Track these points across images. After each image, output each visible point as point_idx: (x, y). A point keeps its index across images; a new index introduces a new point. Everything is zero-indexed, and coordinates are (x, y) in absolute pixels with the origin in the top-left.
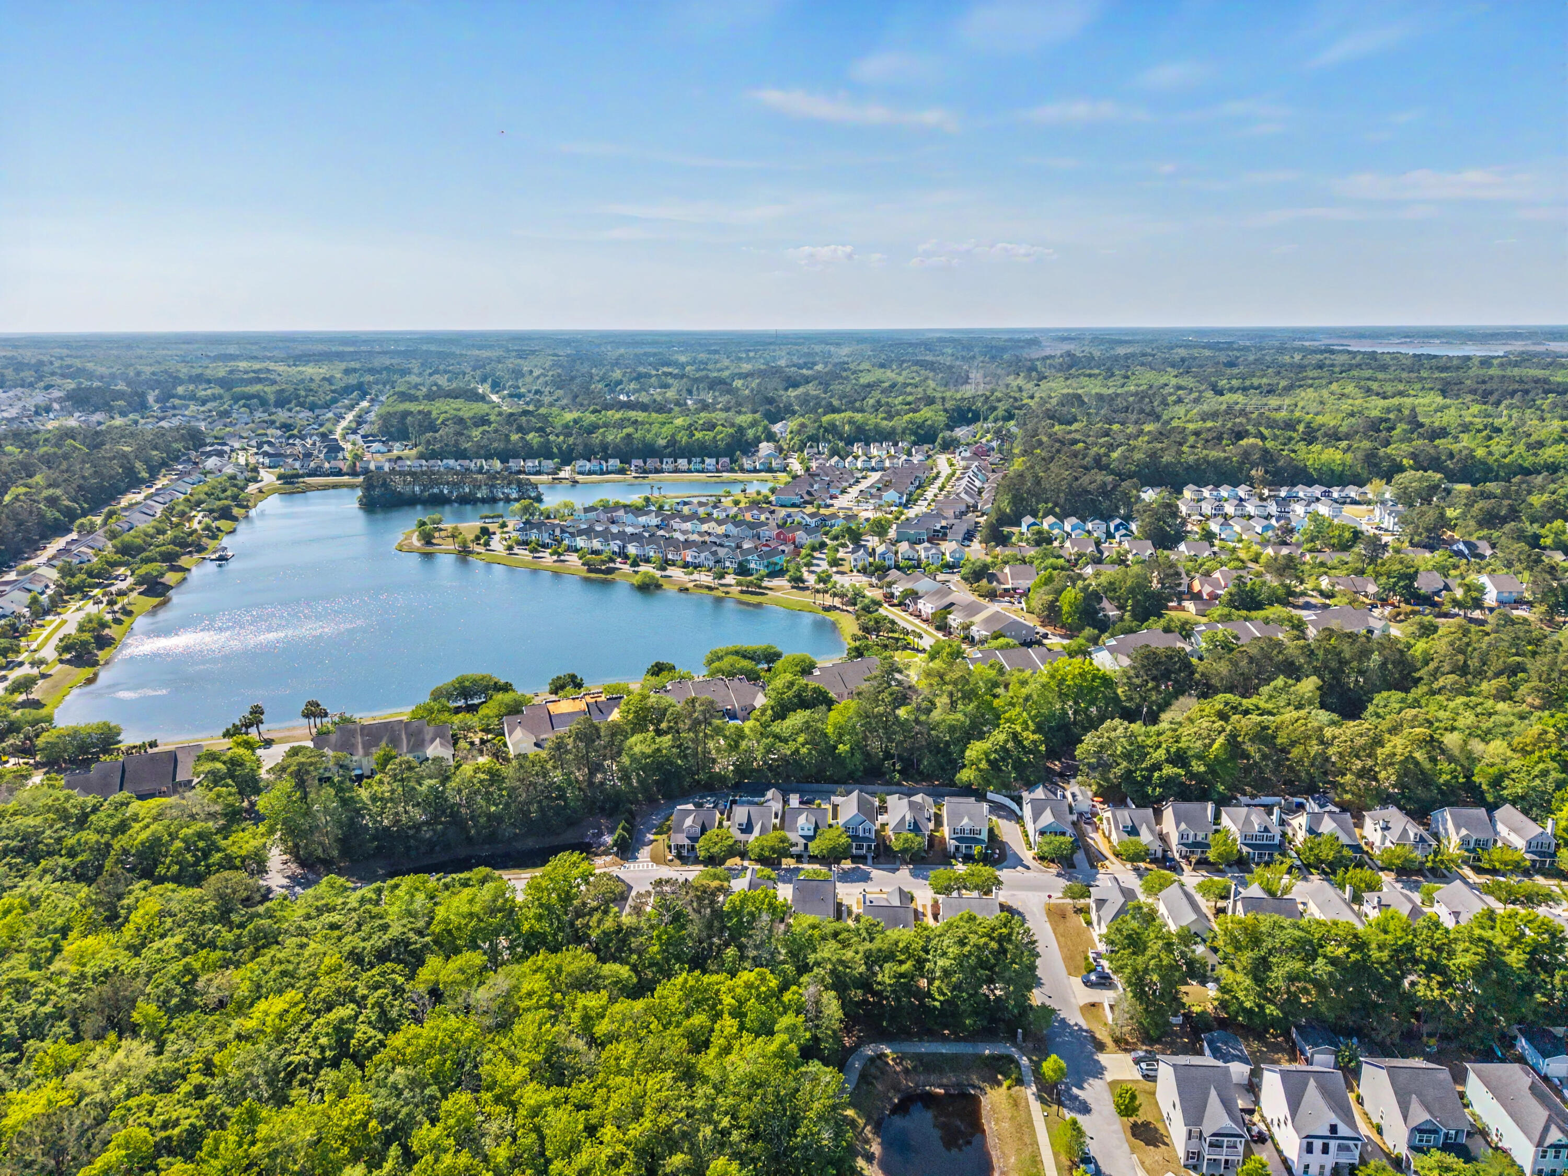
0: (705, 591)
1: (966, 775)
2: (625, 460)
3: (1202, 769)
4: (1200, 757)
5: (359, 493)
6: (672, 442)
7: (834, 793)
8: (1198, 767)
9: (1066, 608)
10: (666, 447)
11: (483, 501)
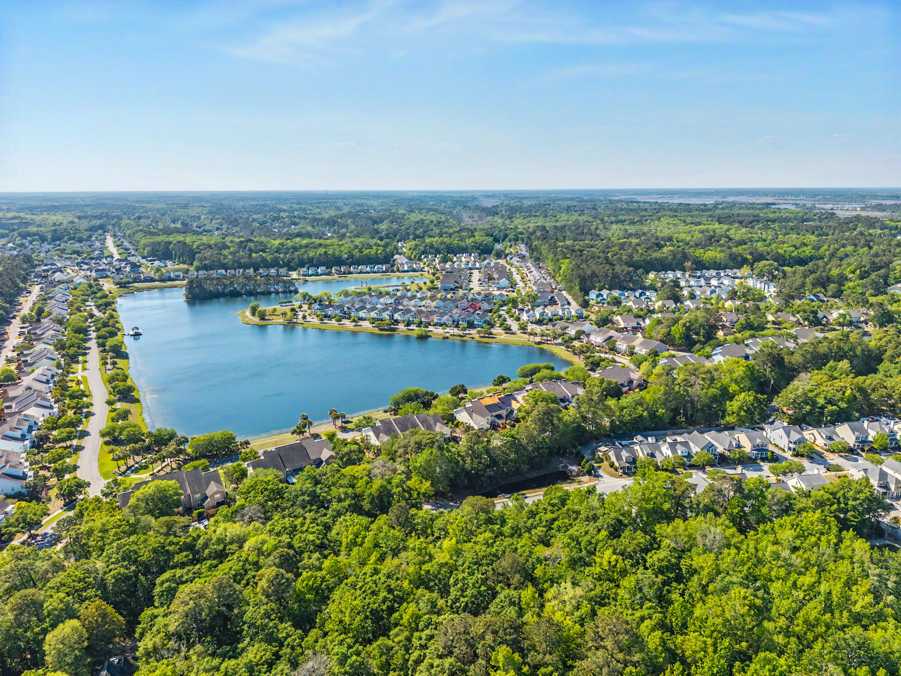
0: (459, 338)
1: (730, 419)
2: (329, 267)
3: (845, 405)
4: (842, 399)
5: (184, 291)
6: (351, 256)
7: (666, 435)
8: (844, 405)
9: (677, 336)
10: (348, 259)
11: (263, 294)
